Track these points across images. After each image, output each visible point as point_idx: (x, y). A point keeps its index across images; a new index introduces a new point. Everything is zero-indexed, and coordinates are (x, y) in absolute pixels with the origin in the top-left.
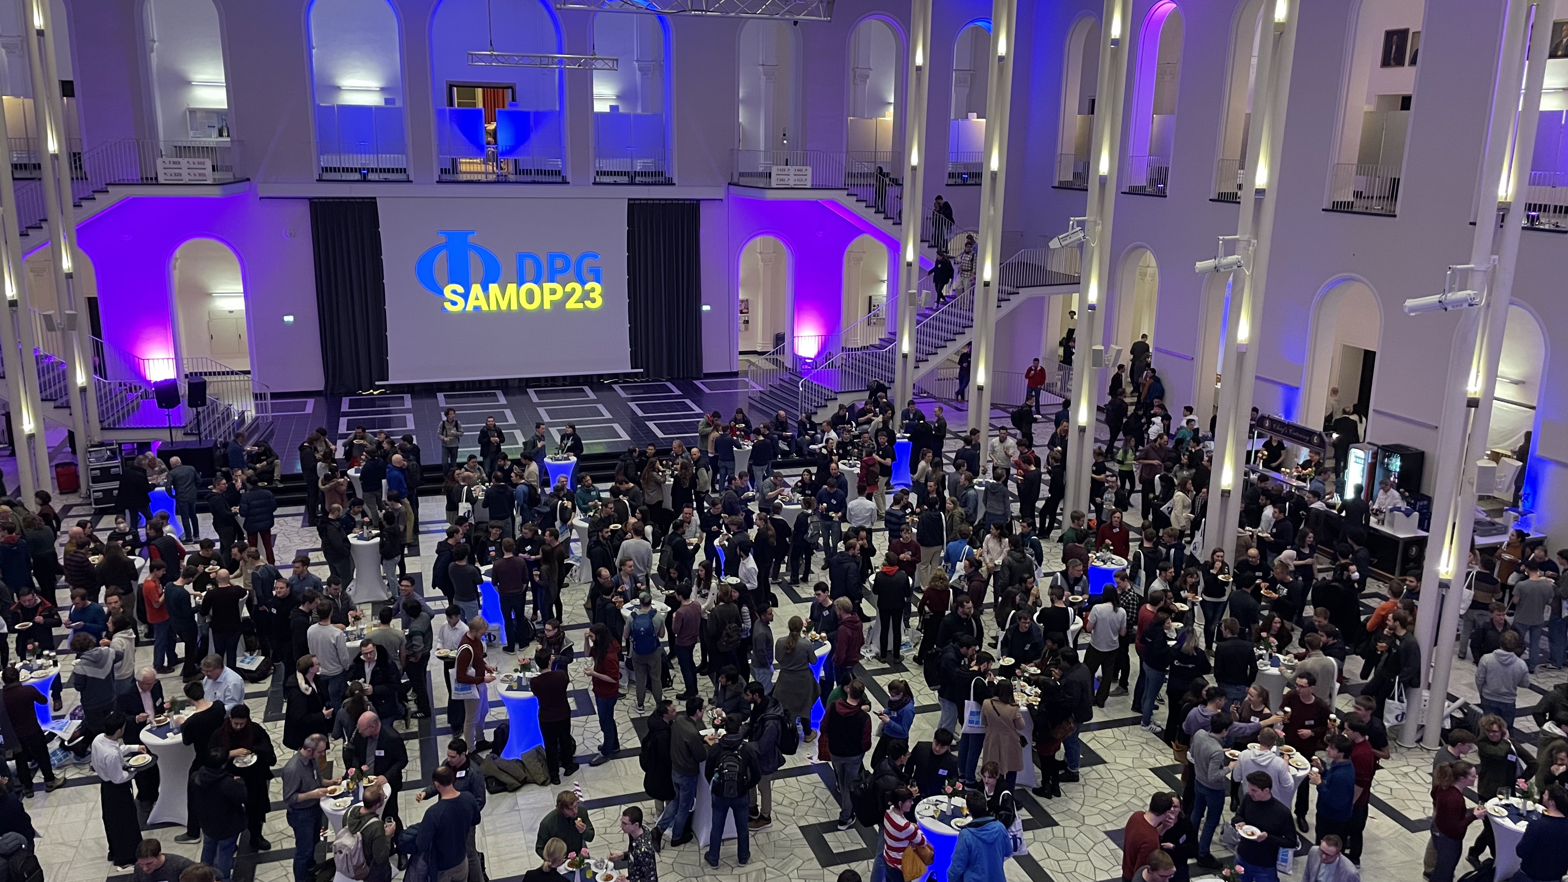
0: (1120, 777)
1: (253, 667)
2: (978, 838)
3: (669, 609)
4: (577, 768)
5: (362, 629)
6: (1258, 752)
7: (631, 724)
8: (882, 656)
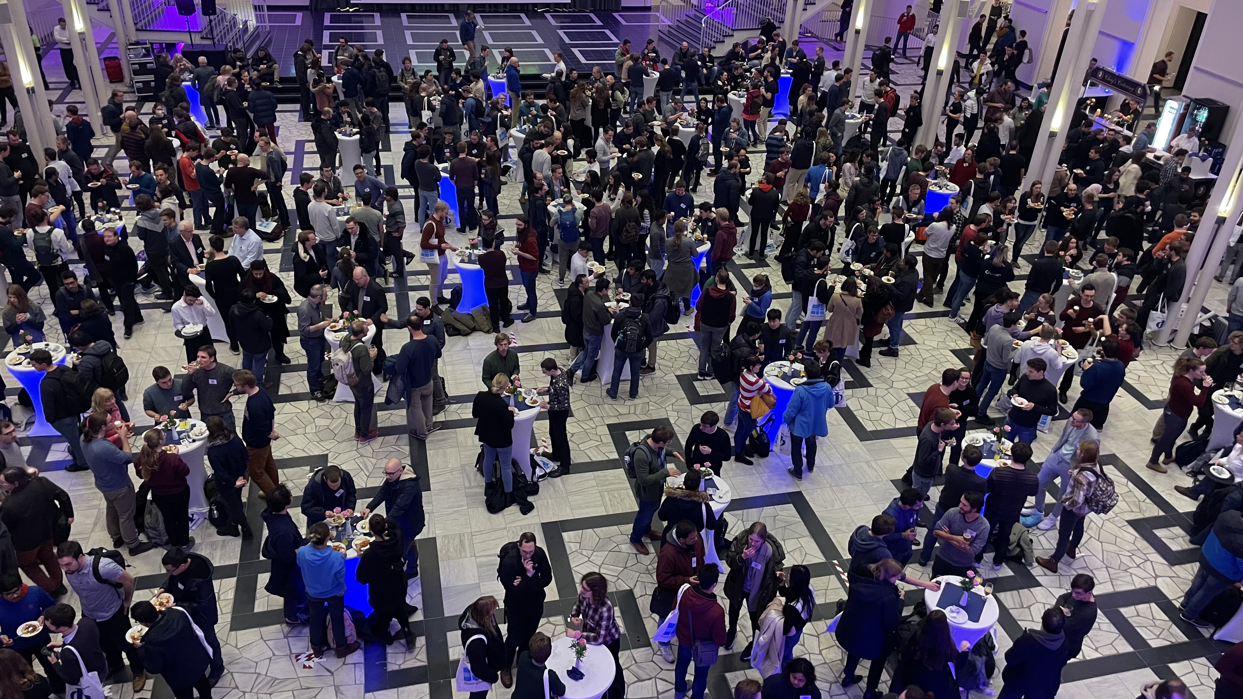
0: (926, 355)
1: (269, 230)
2: (810, 393)
3: (585, 208)
4: (513, 322)
5: (349, 208)
6: (1037, 343)
7: (554, 294)
8: (750, 254)
